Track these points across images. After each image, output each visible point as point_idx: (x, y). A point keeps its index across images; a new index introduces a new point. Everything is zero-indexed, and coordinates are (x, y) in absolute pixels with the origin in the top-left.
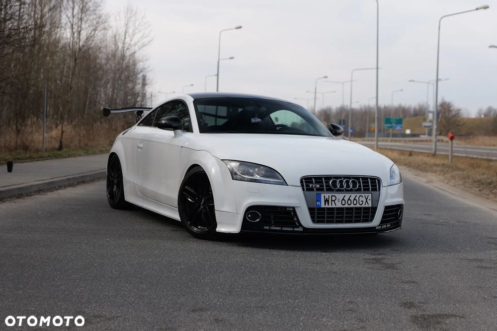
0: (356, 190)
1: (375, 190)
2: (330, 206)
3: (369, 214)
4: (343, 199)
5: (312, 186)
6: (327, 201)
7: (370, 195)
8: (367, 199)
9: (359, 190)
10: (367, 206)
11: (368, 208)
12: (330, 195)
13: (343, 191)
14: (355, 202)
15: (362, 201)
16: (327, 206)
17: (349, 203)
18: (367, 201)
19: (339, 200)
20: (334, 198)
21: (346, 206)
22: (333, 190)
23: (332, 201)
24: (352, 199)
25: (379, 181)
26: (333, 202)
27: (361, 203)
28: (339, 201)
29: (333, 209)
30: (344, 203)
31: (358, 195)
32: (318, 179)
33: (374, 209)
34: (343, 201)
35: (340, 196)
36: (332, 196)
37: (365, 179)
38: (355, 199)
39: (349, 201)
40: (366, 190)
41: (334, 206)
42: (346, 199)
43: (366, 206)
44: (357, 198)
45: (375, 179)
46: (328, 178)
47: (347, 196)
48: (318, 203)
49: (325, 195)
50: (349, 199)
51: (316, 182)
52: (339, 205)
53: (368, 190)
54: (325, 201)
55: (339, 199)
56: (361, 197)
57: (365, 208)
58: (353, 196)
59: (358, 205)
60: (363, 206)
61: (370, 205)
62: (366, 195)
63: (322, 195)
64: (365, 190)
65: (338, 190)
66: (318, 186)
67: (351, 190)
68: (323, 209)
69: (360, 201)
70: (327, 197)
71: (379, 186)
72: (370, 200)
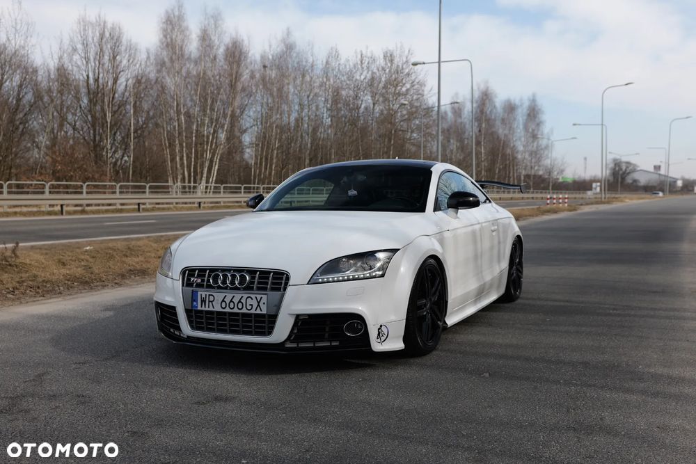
0: (245, 289)
1: (279, 289)
2: (207, 309)
3: (266, 323)
4: (223, 301)
5: (194, 280)
6: (203, 301)
7: (265, 297)
8: (259, 303)
9: (249, 288)
10: (258, 312)
11: (263, 316)
12: (208, 294)
13: (226, 288)
14: (240, 306)
15: (252, 305)
16: (203, 309)
17: (232, 306)
18: (258, 305)
19: (218, 301)
20: (211, 299)
21: (228, 310)
22: (213, 288)
23: (209, 301)
24: (236, 300)
25: (288, 278)
26: (210, 303)
27: (249, 307)
28: (218, 303)
29: (211, 313)
30: (224, 306)
31: (246, 296)
32: (202, 270)
34: (224, 303)
35: (219, 296)
37: (265, 273)
38: (240, 302)
39: (232, 304)
40: (262, 288)
41: (211, 309)
42: (228, 300)
43: (256, 312)
44: (242, 301)
45: (283, 274)
46: (213, 270)
47: (229, 296)
48: (195, 303)
49: (202, 293)
50: (231, 301)
51: (199, 276)
52: (218, 308)
53: (265, 289)
54: (202, 301)
56: (249, 300)
57: (257, 316)
58: (237, 297)
59: (244, 311)
60: (253, 311)
61: (264, 312)
62: (259, 297)
63: (199, 293)
64: (259, 289)
65: (219, 287)
66: (199, 281)
67: (237, 288)
68: (201, 311)
69: (248, 305)
70: (204, 296)
71: (286, 284)
72: (264, 303)
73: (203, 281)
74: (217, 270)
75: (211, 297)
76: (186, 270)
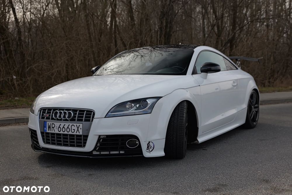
0: (71, 120)
1: (89, 121)
2: (51, 132)
3: (82, 140)
4: (59, 127)
5: (45, 115)
6: (49, 127)
7: (81, 125)
8: (78, 128)
9: (73, 120)
10: (78, 133)
11: (80, 136)
12: (51, 123)
13: (61, 120)
14: (68, 130)
15: (74, 130)
16: (49, 132)
18: (78, 130)
20: (53, 126)
21: (61, 132)
22: (55, 119)
23: (52, 127)
24: (66, 127)
25: (94, 114)
26: (53, 128)
27: (73, 131)
28: (56, 129)
29: (53, 134)
30: (59, 130)
31: (71, 124)
32: (49, 110)
33: (86, 137)
34: (59, 129)
35: (57, 124)
36: (52, 124)
37: (82, 111)
38: (68, 128)
39: (64, 129)
40: (80, 120)
41: (53, 132)
42: (61, 127)
44: (70, 127)
45: (91, 112)
47: (62, 124)
48: (45, 128)
49: (49, 123)
50: (63, 127)
51: (48, 113)
52: (56, 131)
53: (82, 120)
55: (57, 127)
56: (73, 126)
57: (77, 136)
58: (67, 125)
59: (70, 133)
60: (75, 133)
61: (81, 133)
62: (78, 125)
63: (47, 123)
64: (78, 120)
65: (58, 120)
66: (48, 115)
67: (66, 120)
68: (48, 133)
69: (72, 129)
70: (49, 124)
71: (93, 117)
72: (81, 129)
73: (50, 115)
74: (57, 109)
75: (53, 125)
76: (42, 109)
